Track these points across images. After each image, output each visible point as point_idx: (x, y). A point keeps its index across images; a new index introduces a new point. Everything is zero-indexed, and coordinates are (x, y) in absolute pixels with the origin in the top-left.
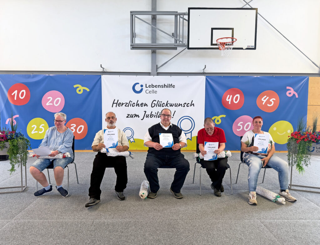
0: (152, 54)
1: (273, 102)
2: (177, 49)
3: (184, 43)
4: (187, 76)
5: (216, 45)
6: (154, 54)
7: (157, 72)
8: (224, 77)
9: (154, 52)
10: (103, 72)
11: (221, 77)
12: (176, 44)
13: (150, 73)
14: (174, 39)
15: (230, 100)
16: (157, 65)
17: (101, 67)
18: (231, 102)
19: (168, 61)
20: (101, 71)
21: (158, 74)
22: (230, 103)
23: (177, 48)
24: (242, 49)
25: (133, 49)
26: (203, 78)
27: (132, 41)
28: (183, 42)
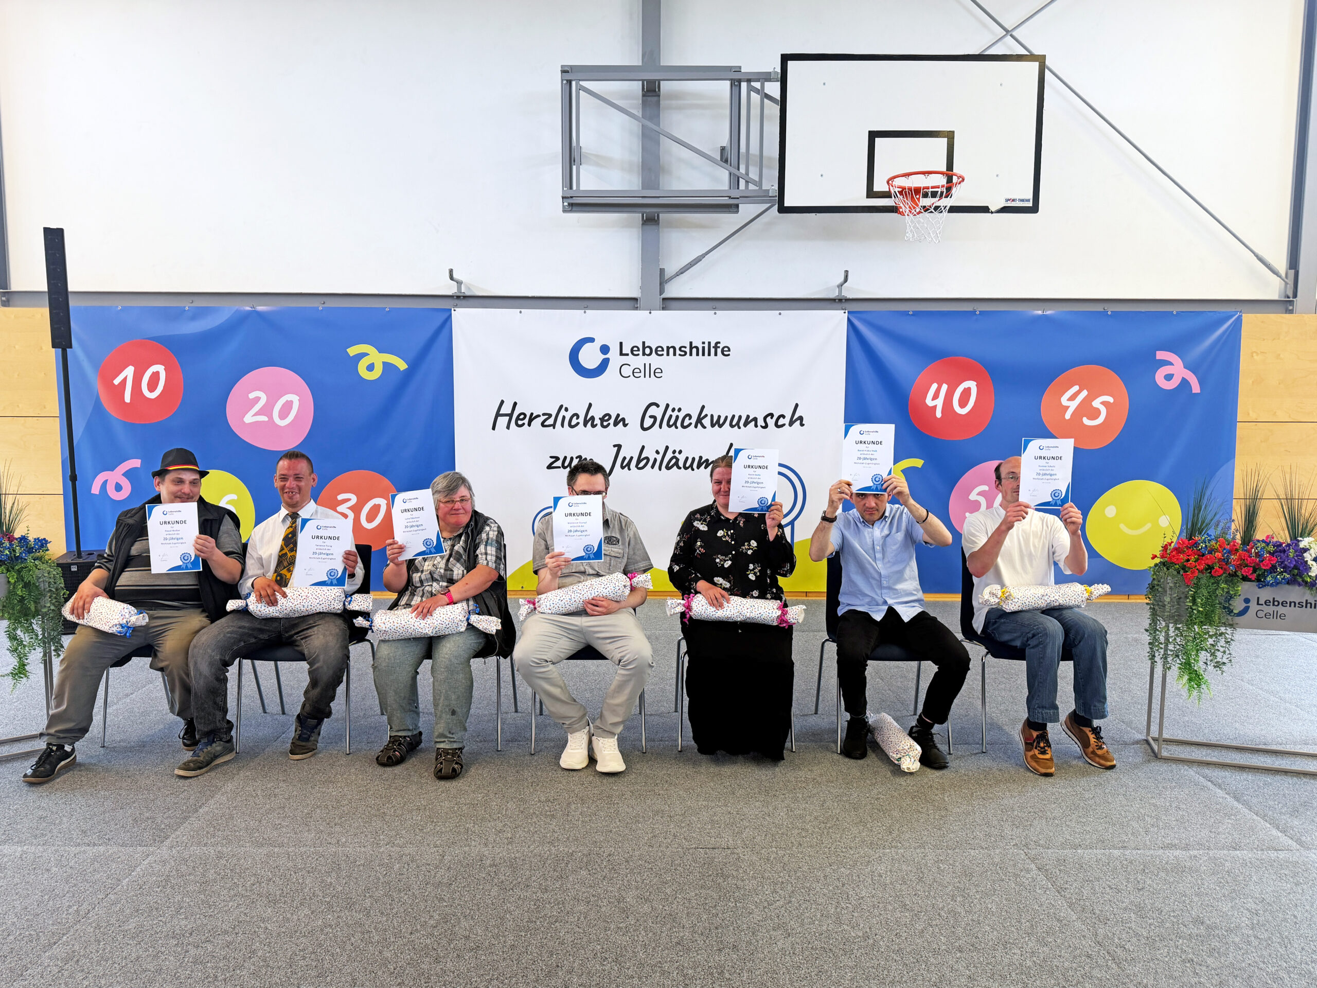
0: (647, 227)
1: (1103, 411)
2: (737, 212)
3: (764, 188)
4: (778, 312)
5: (887, 195)
6: (650, 228)
7: (664, 296)
8: (916, 314)
9: (650, 221)
10: (458, 297)
11: (906, 313)
12: (735, 193)
13: (635, 299)
14: (727, 173)
15: (939, 402)
16: (662, 271)
17: (452, 278)
18: (942, 412)
19: (704, 256)
20: (450, 293)
21: (668, 303)
22: (939, 414)
23: (737, 206)
24: (985, 210)
25: (571, 211)
26: (838, 319)
27: (568, 180)
28: (759, 183)
